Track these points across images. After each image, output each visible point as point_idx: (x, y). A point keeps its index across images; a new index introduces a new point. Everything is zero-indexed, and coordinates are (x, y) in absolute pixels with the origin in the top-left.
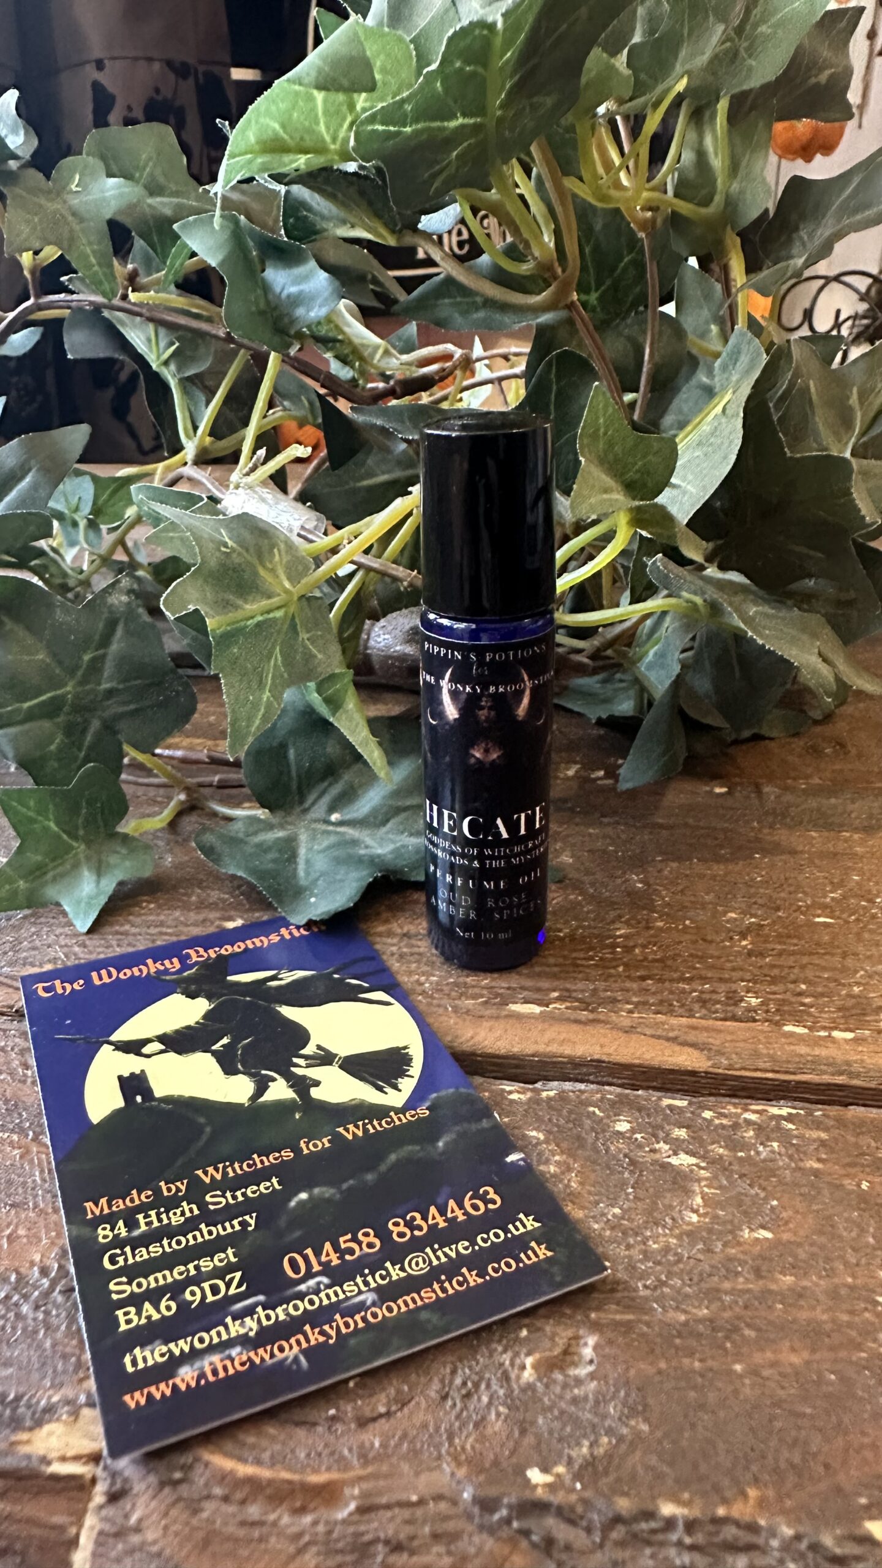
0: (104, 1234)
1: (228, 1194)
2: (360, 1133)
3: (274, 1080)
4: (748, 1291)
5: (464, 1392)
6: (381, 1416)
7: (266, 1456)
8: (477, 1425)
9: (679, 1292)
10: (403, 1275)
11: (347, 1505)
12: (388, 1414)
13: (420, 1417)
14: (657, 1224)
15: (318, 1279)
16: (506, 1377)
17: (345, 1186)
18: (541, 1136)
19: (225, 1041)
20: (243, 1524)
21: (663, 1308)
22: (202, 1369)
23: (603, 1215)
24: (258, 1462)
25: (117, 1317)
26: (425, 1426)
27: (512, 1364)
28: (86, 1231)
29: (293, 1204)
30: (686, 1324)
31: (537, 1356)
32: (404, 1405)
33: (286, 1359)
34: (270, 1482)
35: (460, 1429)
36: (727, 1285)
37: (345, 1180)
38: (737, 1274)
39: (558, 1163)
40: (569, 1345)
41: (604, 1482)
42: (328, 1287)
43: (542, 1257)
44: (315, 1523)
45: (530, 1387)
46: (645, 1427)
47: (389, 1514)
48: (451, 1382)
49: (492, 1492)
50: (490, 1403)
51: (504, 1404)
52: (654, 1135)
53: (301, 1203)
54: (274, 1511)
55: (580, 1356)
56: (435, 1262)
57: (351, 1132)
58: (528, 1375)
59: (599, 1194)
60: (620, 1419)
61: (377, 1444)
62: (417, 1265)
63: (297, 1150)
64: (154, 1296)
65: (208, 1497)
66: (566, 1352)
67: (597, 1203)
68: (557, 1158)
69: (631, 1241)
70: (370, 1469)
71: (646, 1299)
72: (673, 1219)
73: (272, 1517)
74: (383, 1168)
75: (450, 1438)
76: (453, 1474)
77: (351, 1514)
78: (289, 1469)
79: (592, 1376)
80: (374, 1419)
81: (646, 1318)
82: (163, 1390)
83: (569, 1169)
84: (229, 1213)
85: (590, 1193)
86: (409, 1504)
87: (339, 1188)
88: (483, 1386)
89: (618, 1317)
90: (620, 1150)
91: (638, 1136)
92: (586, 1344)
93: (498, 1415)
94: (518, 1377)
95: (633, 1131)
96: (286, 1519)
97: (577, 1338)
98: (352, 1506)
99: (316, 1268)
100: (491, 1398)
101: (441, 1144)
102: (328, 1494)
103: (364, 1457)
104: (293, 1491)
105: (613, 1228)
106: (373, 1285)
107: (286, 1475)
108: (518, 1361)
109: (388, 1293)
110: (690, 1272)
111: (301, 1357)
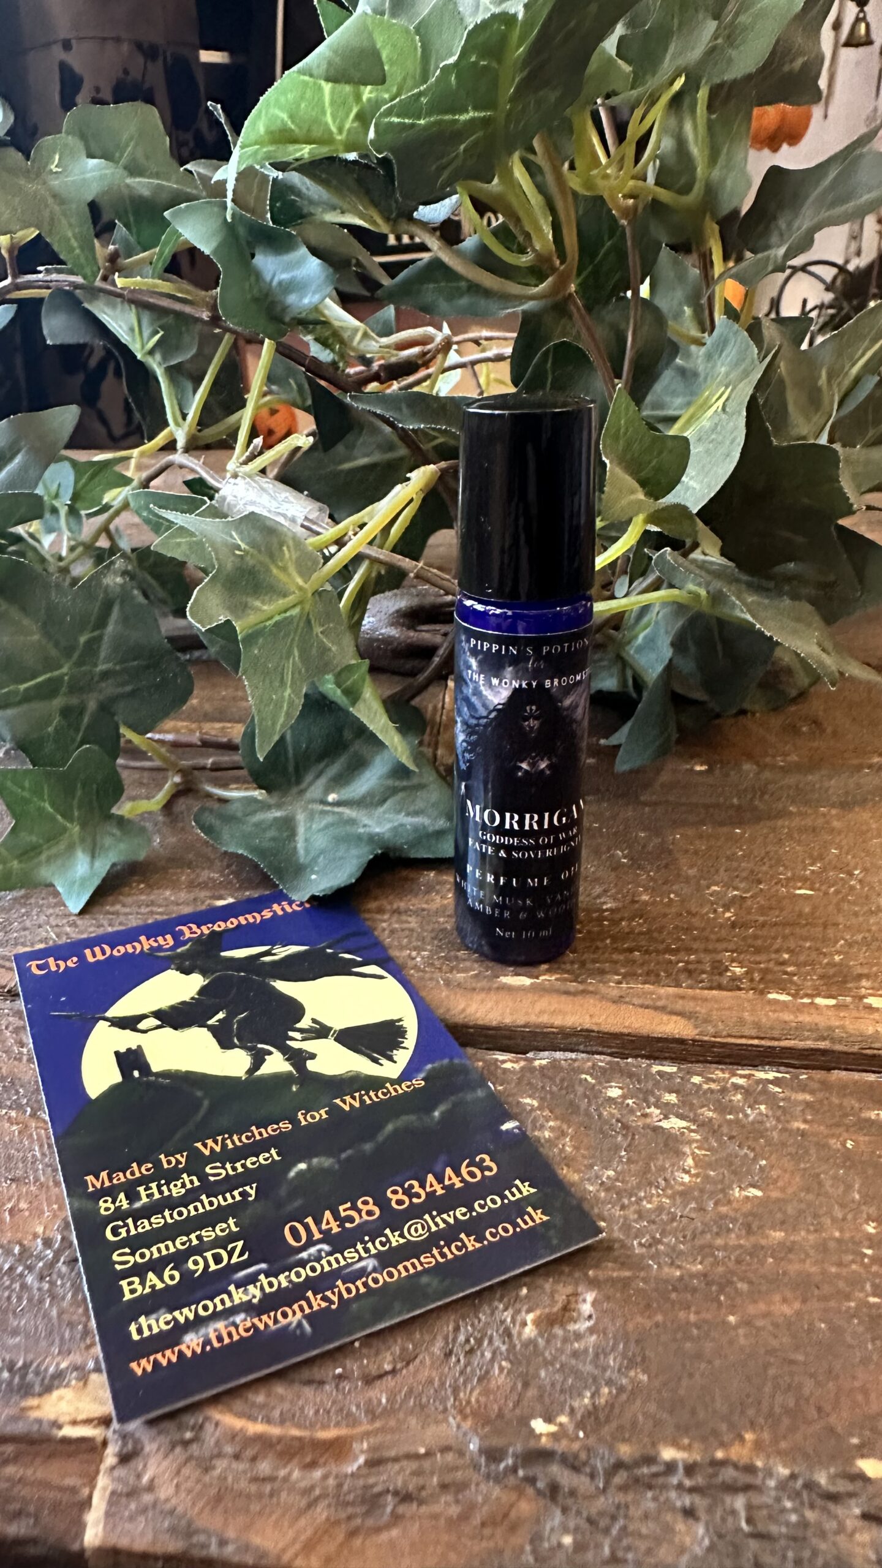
0: (105, 1206)
1: (228, 1166)
2: (357, 1104)
3: (270, 1053)
4: (741, 1246)
5: (467, 1348)
6: (387, 1373)
7: (276, 1414)
8: (480, 1380)
9: (673, 1249)
10: (402, 1241)
11: (356, 1458)
12: (393, 1372)
13: (425, 1374)
14: (650, 1184)
15: (319, 1247)
16: (508, 1333)
17: (344, 1156)
18: (535, 1103)
19: (221, 1015)
20: (255, 1479)
21: (659, 1265)
22: (206, 1336)
23: (597, 1177)
24: (268, 1420)
25: (121, 1288)
26: (430, 1382)
27: (513, 1321)
28: (88, 1205)
29: (292, 1174)
30: (681, 1278)
31: (538, 1312)
32: (408, 1364)
33: (290, 1324)
34: (280, 1439)
35: (465, 1383)
36: (719, 1242)
37: (344, 1150)
38: (729, 1230)
39: (552, 1129)
40: (569, 1302)
41: (606, 1430)
42: (330, 1254)
43: (538, 1221)
44: (325, 1477)
45: (531, 1342)
46: (644, 1378)
47: (397, 1467)
48: (455, 1340)
49: (496, 1442)
50: (493, 1360)
51: (507, 1359)
52: (646, 1100)
53: (301, 1173)
54: (285, 1466)
55: (579, 1314)
56: (434, 1229)
57: (348, 1103)
58: (530, 1331)
59: (593, 1156)
60: (619, 1370)
61: (384, 1401)
62: (415, 1231)
63: (294, 1121)
64: (157, 1266)
65: (219, 1455)
66: (566, 1308)
67: (591, 1166)
68: (551, 1123)
69: (626, 1201)
70: (378, 1424)
71: (642, 1256)
72: (665, 1180)
73: (282, 1473)
74: (380, 1138)
75: (456, 1391)
76: (459, 1427)
77: (359, 1468)
78: (299, 1426)
79: (591, 1330)
80: (380, 1377)
81: (642, 1274)
82: (171, 1356)
83: (563, 1134)
84: (229, 1184)
85: (584, 1157)
86: (417, 1457)
87: (337, 1158)
88: (486, 1343)
89: (615, 1274)
90: (612, 1115)
91: (630, 1102)
92: (584, 1301)
93: (501, 1369)
94: (520, 1334)
95: (624, 1097)
96: (296, 1474)
97: (576, 1294)
98: (361, 1460)
99: (317, 1236)
100: (494, 1353)
101: (436, 1114)
102: (338, 1449)
103: (372, 1413)
104: (302, 1448)
105: (608, 1190)
106: (373, 1251)
107: (295, 1432)
108: (519, 1318)
109: (388, 1259)
110: (683, 1230)
111: (305, 1323)
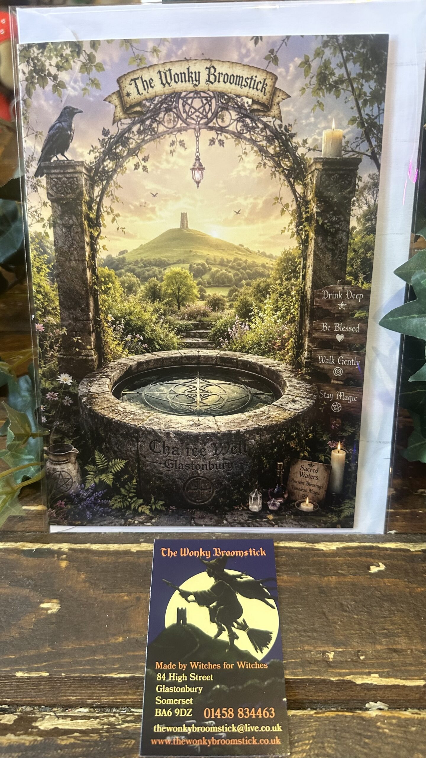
0: (159, 677)
1: (197, 676)
3: (225, 630)
10: (236, 731)
15: (212, 721)
19: (215, 604)
22: (173, 739)
25: (155, 710)
28: (154, 673)
29: (214, 688)
33: (195, 746)
37: (232, 686)
42: (214, 726)
43: (277, 743)
53: (217, 688)
56: (246, 731)
57: (241, 665)
62: (241, 729)
63: (222, 666)
64: (166, 707)
74: (245, 686)
82: (162, 742)
84: (195, 684)
87: (229, 688)
99: (213, 717)
101: (266, 683)
106: (226, 731)
111: (199, 748)
